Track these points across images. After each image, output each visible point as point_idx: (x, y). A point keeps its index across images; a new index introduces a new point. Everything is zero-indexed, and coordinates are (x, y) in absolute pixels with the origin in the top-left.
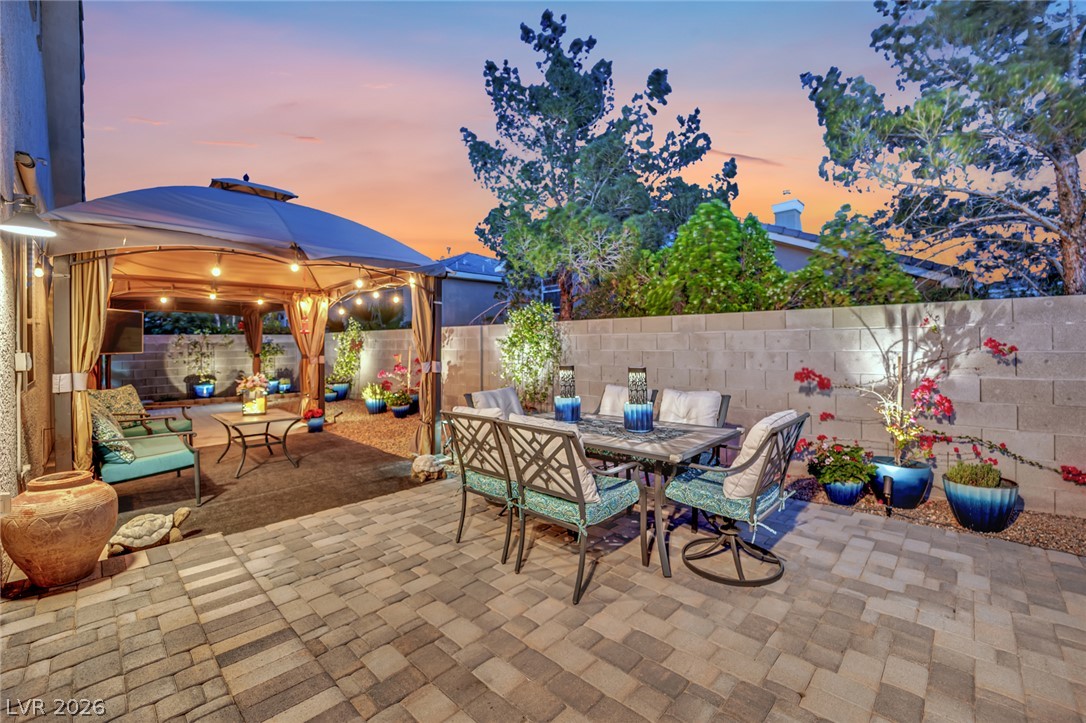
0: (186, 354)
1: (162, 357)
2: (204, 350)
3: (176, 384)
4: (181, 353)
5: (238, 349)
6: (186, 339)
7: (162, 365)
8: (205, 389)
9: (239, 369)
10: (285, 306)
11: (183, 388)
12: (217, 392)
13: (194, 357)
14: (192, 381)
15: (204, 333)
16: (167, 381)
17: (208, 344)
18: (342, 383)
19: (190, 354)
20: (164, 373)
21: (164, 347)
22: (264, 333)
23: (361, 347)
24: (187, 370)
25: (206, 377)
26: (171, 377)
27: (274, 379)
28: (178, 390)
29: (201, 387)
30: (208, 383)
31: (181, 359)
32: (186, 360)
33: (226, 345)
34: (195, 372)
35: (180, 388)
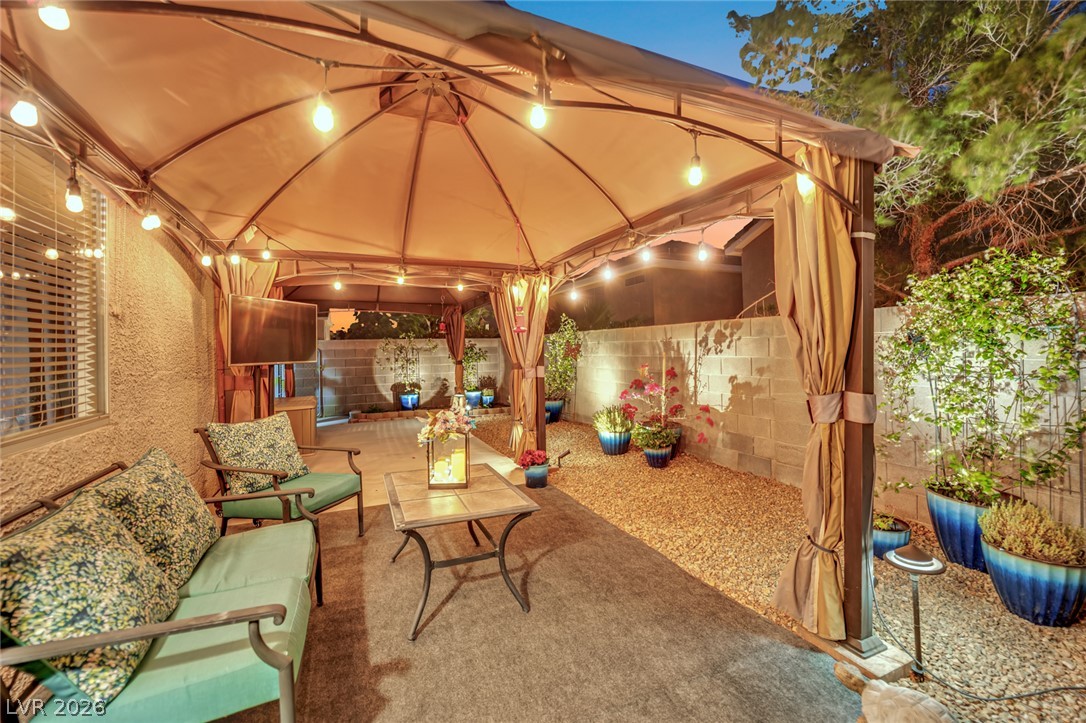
0: (393, 360)
1: (371, 363)
2: (410, 356)
3: (384, 393)
4: (388, 359)
5: (441, 355)
6: (392, 345)
7: (370, 371)
8: (409, 399)
9: (442, 377)
10: (492, 295)
11: (390, 396)
12: (422, 402)
13: (400, 364)
14: (398, 389)
15: (409, 337)
16: (376, 389)
17: (413, 349)
18: (555, 400)
19: (397, 360)
20: (372, 380)
21: (372, 352)
22: (466, 336)
23: (579, 351)
24: (393, 378)
25: (411, 385)
26: (379, 385)
27: (477, 389)
28: (385, 399)
29: (406, 397)
30: (412, 392)
31: (388, 366)
32: (393, 366)
33: (430, 350)
34: (401, 380)
35: (388, 397)
